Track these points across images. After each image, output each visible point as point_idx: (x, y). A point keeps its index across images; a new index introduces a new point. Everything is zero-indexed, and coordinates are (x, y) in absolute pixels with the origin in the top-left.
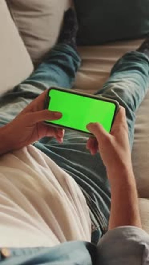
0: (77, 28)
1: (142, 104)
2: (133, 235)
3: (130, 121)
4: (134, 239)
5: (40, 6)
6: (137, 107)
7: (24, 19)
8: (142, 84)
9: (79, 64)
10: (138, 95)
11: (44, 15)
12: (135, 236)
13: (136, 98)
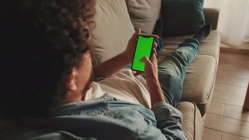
0: (162, 27)
1: (193, 62)
2: (163, 106)
3: (184, 67)
4: (163, 107)
5: (146, 17)
6: (190, 63)
7: (137, 23)
8: (193, 52)
9: (162, 44)
10: (190, 56)
11: (148, 21)
12: (164, 106)
13: (189, 58)
